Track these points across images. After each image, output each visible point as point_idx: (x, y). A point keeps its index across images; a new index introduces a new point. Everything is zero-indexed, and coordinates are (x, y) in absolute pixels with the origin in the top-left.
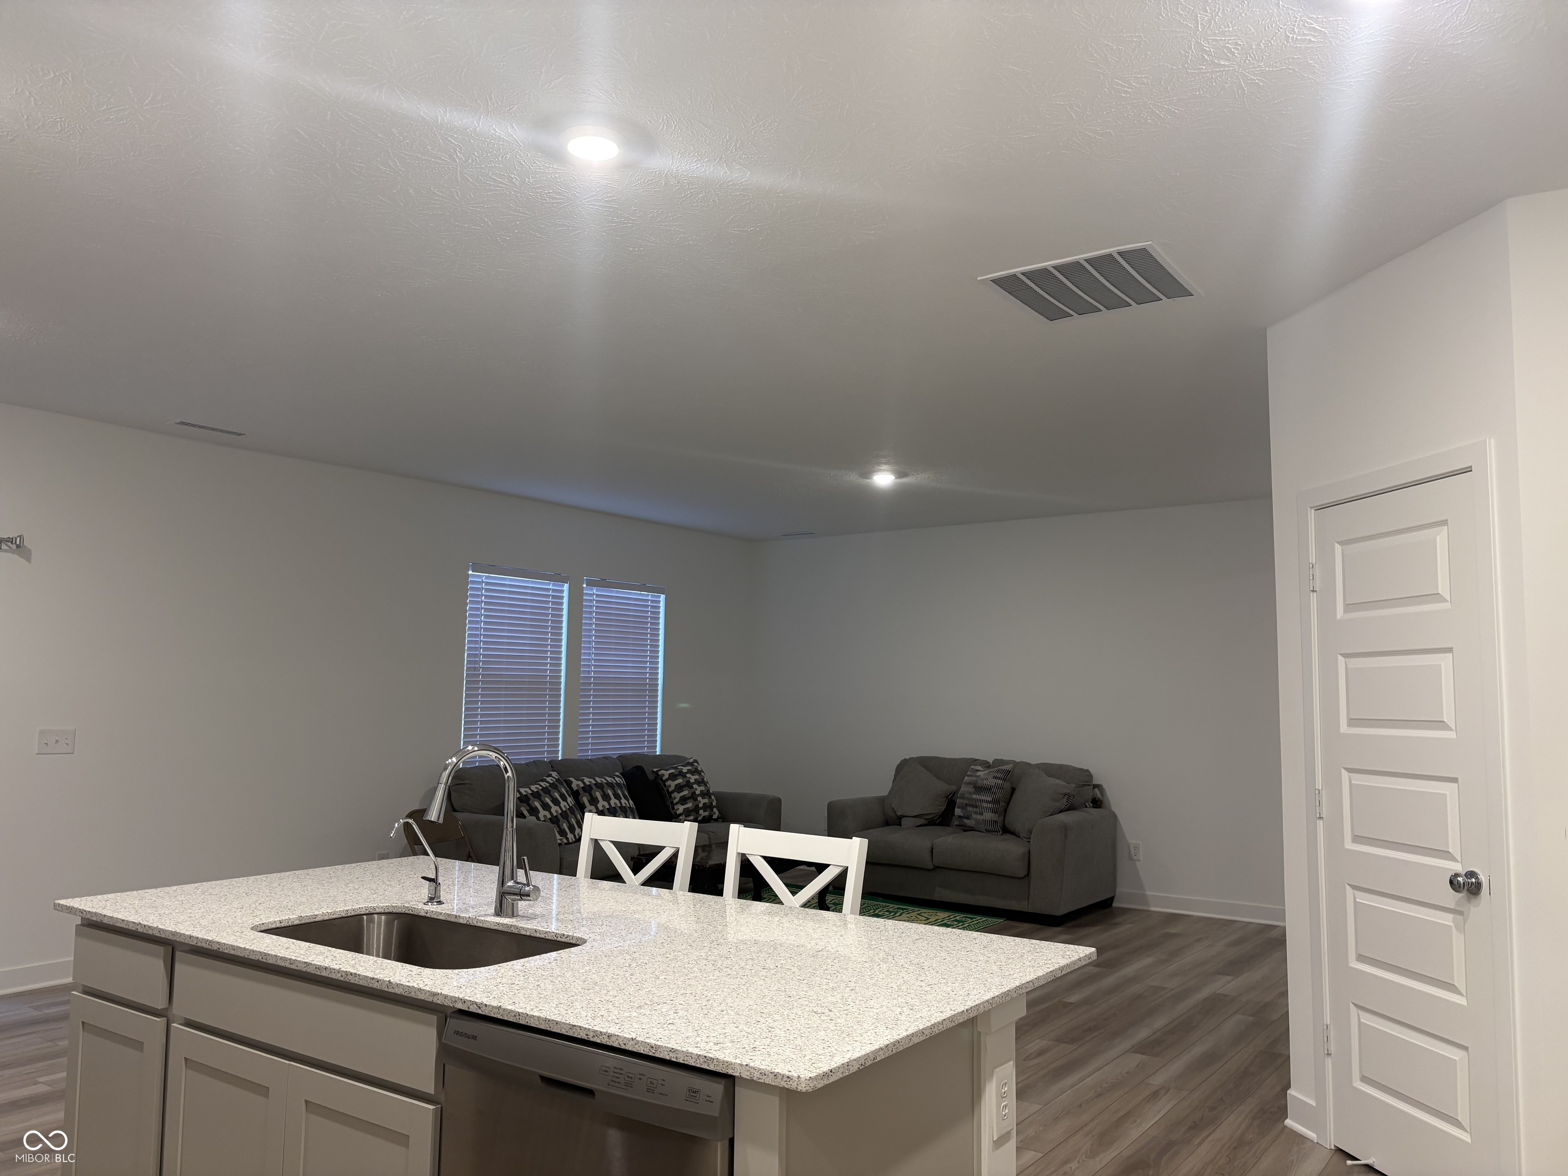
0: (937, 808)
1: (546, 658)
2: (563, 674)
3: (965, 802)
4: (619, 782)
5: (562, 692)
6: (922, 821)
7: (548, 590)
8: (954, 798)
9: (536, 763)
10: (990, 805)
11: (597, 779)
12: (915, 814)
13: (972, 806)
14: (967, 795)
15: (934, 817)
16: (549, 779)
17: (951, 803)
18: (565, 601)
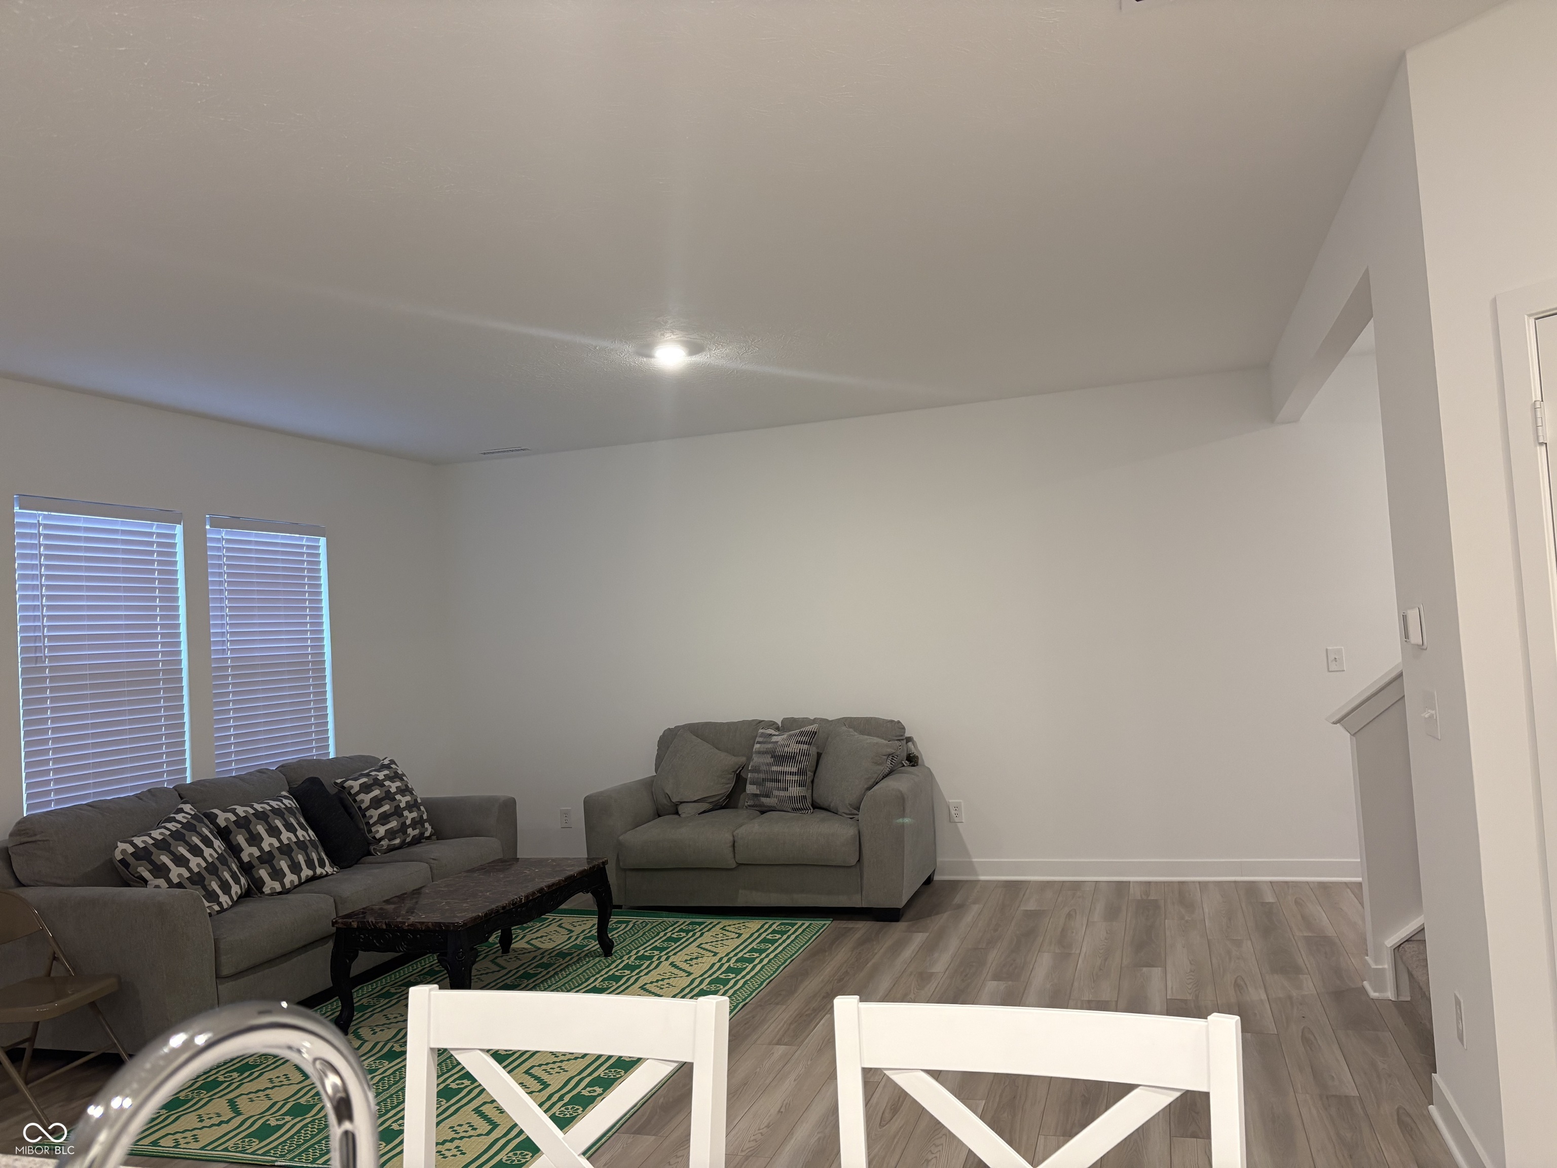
0: (721, 788)
1: (155, 635)
2: (184, 656)
3: (762, 776)
4: (289, 806)
5: (185, 683)
6: (705, 806)
7: (151, 534)
8: (743, 774)
9: (153, 793)
10: (796, 778)
11: (256, 806)
12: (696, 799)
13: (772, 780)
14: (764, 768)
15: (720, 799)
16: (179, 817)
17: (740, 781)
18: (180, 549)
